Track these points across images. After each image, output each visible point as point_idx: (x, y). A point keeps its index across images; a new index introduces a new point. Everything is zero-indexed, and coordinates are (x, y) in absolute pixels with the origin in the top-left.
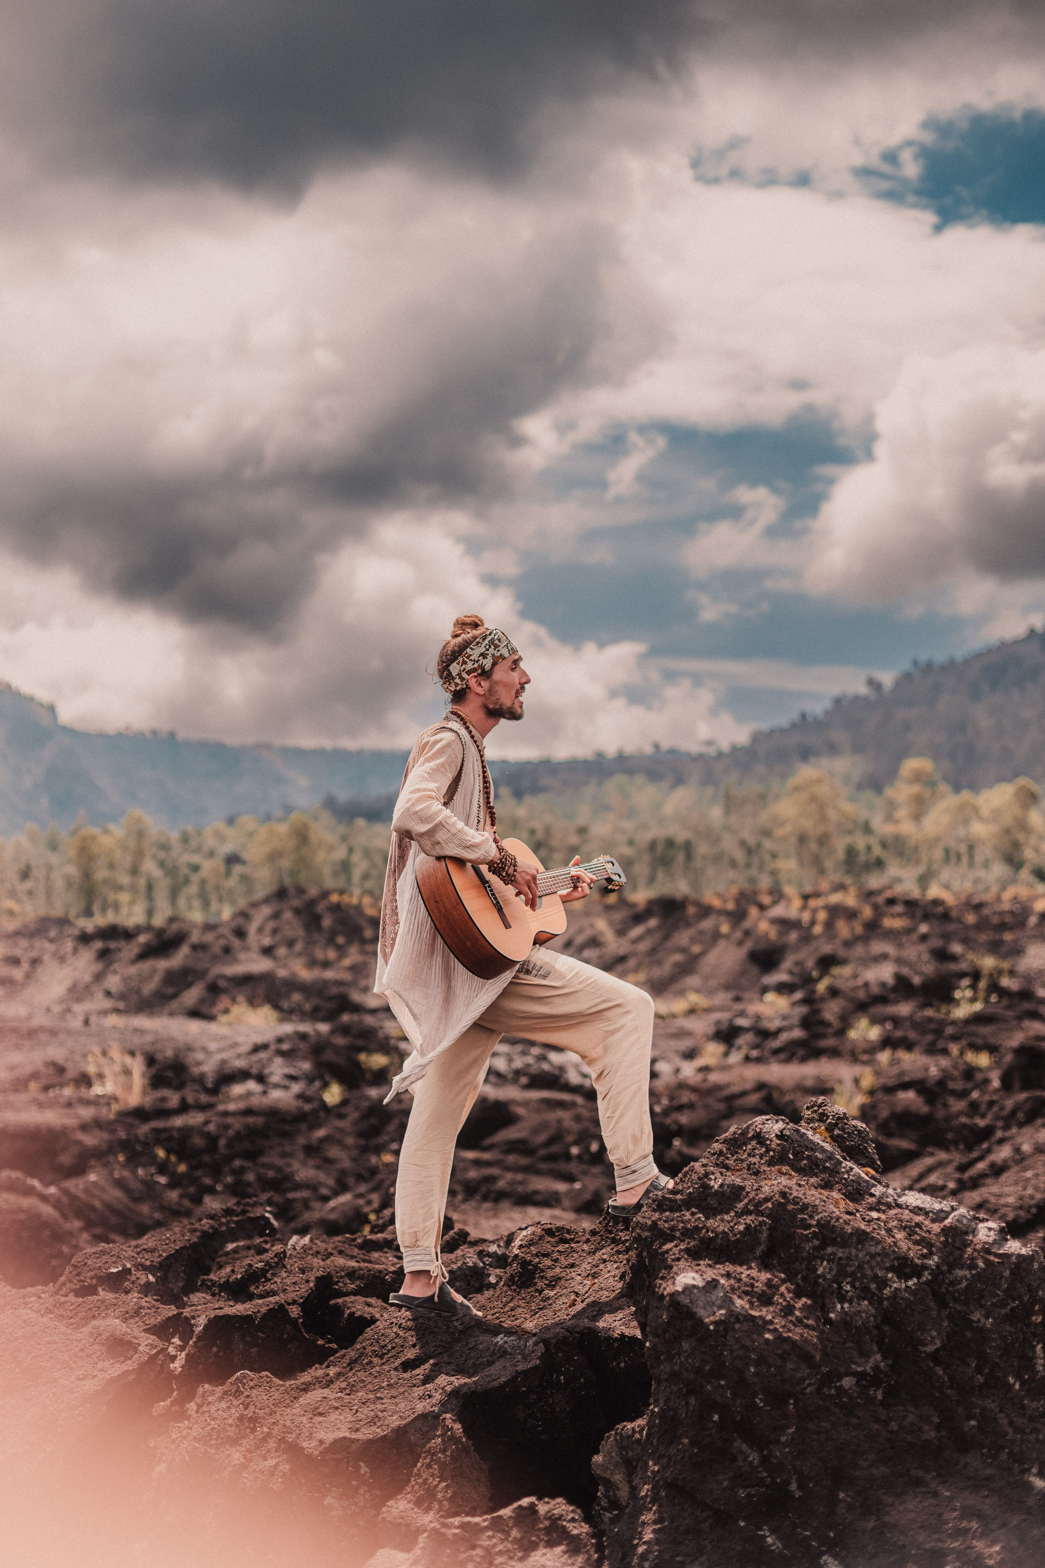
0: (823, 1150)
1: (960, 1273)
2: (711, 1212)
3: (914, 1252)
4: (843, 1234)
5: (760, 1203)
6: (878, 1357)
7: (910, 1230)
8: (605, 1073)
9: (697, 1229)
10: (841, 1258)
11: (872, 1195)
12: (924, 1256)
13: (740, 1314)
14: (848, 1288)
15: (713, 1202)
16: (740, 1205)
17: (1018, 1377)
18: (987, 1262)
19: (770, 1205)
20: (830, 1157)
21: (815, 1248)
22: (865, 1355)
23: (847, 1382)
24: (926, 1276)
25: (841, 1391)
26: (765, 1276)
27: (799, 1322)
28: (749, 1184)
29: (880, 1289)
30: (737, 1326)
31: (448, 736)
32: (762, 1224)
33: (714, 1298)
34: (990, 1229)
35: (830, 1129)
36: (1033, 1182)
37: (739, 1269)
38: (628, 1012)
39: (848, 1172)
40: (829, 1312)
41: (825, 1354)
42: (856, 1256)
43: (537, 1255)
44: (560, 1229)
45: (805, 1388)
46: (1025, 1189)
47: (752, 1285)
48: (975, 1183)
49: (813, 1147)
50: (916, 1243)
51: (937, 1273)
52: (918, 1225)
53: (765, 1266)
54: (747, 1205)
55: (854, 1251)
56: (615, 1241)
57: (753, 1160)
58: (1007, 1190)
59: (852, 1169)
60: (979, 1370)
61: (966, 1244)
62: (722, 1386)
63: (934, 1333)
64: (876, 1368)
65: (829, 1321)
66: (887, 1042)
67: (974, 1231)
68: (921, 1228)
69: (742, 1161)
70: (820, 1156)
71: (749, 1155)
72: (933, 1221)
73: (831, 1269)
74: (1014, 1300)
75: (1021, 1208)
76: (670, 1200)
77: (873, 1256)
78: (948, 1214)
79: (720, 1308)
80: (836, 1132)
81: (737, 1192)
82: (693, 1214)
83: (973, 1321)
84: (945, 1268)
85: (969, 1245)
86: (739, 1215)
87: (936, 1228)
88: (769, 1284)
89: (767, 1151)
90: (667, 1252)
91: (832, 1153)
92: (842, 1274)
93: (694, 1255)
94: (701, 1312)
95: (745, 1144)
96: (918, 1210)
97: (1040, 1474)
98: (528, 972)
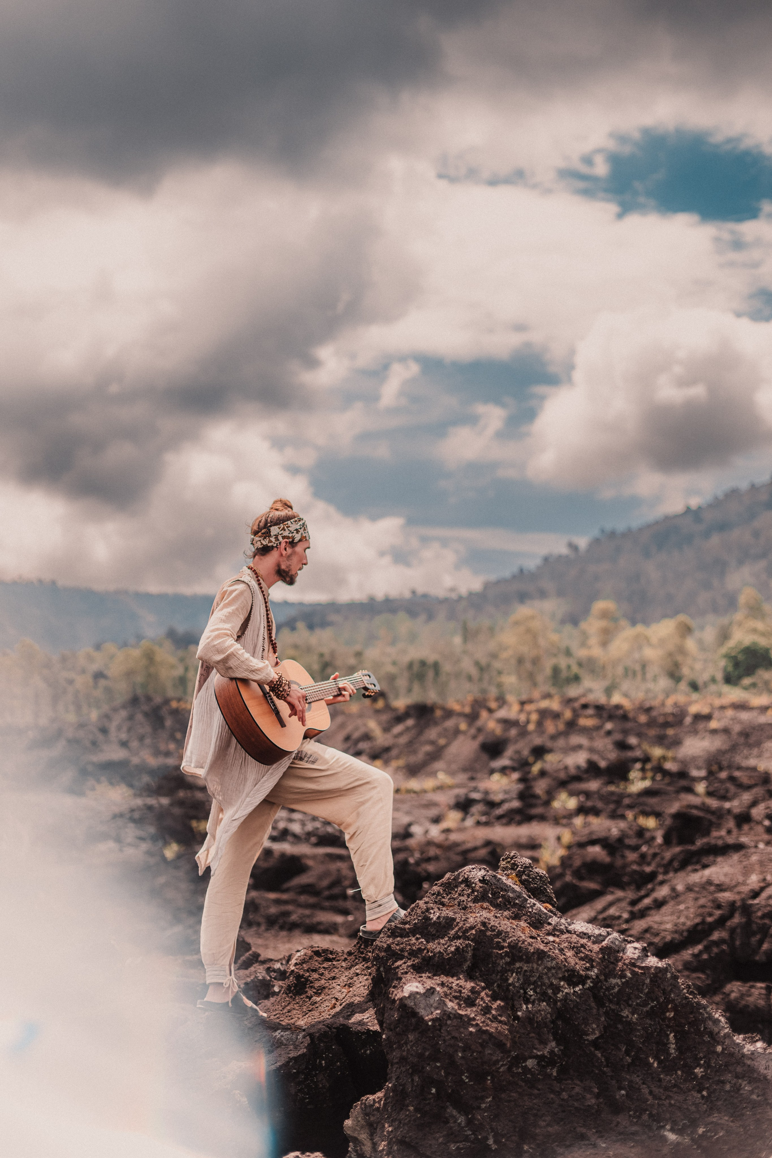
0: (514, 891)
1: (613, 981)
2: (430, 937)
3: (580, 966)
4: (527, 952)
5: (467, 931)
6: (553, 1044)
7: (577, 949)
8: (357, 834)
9: (420, 950)
10: (526, 971)
11: (550, 924)
12: (587, 969)
13: (451, 1013)
14: (532, 993)
15: (432, 930)
16: (452, 932)
17: (656, 1058)
18: (633, 973)
19: (474, 932)
20: (519, 896)
21: (507, 963)
22: (544, 1042)
23: (530, 1063)
24: (589, 984)
25: (526, 1069)
26: (470, 985)
27: (495, 1019)
28: (459, 916)
29: (555, 993)
30: (449, 1022)
31: (241, 587)
32: (467, 946)
33: (432, 1001)
34: (635, 948)
35: (519, 875)
36: (685, 913)
37: (451, 980)
38: (374, 788)
39: (532, 907)
40: (517, 1011)
41: (514, 1042)
42: (537, 969)
43: (308, 971)
44: (325, 951)
45: (499, 1068)
46: (679, 918)
47: (460, 992)
48: (642, 914)
49: (506, 888)
50: (581, 959)
51: (597, 981)
52: (583, 946)
53: (470, 977)
54: (457, 932)
55: (535, 966)
56: (365, 960)
57: (462, 898)
58: (666, 919)
59: (535, 904)
60: (627, 1053)
61: (618, 960)
62: (438, 1067)
63: (594, 1026)
64: (552, 1052)
65: (517, 1018)
66: (581, 810)
67: (624, 950)
68: (585, 948)
69: (454, 899)
70: (511, 895)
71: (460, 895)
72: (594, 943)
73: (518, 979)
74: (653, 1001)
75: (676, 932)
76: (401, 929)
77: (549, 969)
78: (606, 937)
79: (436, 1008)
80: (524, 877)
81: (450, 922)
82: (417, 939)
83: (623, 1017)
84: (602, 977)
85: (620, 960)
86: (451, 939)
88: (472, 990)
89: (473, 892)
90: (398, 967)
91: (520, 893)
92: (527, 982)
93: (418, 969)
94: (422, 1012)
95: (457, 887)
96: (583, 935)
97: (672, 1130)
98: (301, 759)
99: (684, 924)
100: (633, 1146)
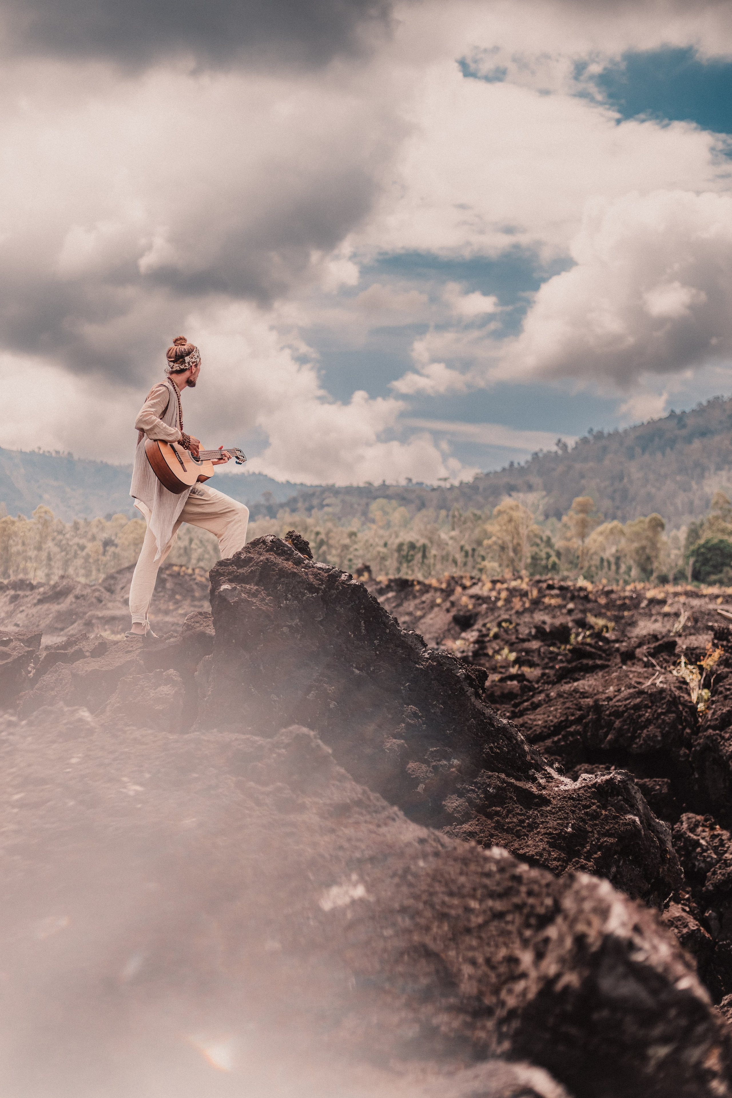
0: (287, 547)
1: (333, 591)
2: (241, 567)
3: (316, 583)
4: (287, 573)
5: (258, 563)
6: (298, 620)
7: (315, 575)
8: (224, 540)
9: (233, 572)
10: (287, 583)
11: (304, 563)
12: (320, 585)
13: (243, 599)
14: (290, 596)
15: (241, 563)
16: (251, 564)
17: (353, 633)
18: (343, 587)
19: (262, 563)
20: (290, 549)
21: (277, 579)
22: (293, 620)
23: (285, 629)
24: (320, 592)
25: (283, 633)
26: (255, 588)
27: (267, 604)
28: (257, 556)
29: (302, 597)
30: (242, 604)
32: (256, 569)
33: (234, 594)
35: (293, 540)
37: (247, 585)
38: (237, 513)
39: (296, 555)
40: (280, 604)
41: (276, 617)
42: (292, 582)
45: (268, 629)
47: (250, 590)
49: (285, 545)
50: (317, 580)
51: (324, 591)
52: (319, 574)
53: (257, 584)
54: (253, 564)
55: (291, 580)
57: (260, 550)
58: (538, 717)
59: (297, 554)
60: (338, 628)
61: (336, 581)
62: (236, 628)
63: (320, 613)
64: (297, 624)
65: (281, 607)
67: (340, 577)
68: (320, 575)
69: (256, 550)
70: (286, 549)
71: (259, 549)
72: (325, 573)
73: (283, 588)
74: (352, 602)
76: (225, 562)
77: (299, 582)
78: (331, 570)
79: (236, 597)
80: (295, 541)
81: (251, 559)
82: (233, 566)
83: (337, 610)
84: (327, 590)
85: (337, 581)
86: (250, 567)
87: (326, 575)
88: (257, 590)
89: (266, 547)
90: (220, 580)
91: (291, 548)
92: (288, 591)
93: (230, 581)
94: (229, 599)
95: (258, 545)
96: (320, 569)
97: (357, 668)
98: (194, 493)
99: (552, 721)
100: (333, 671)
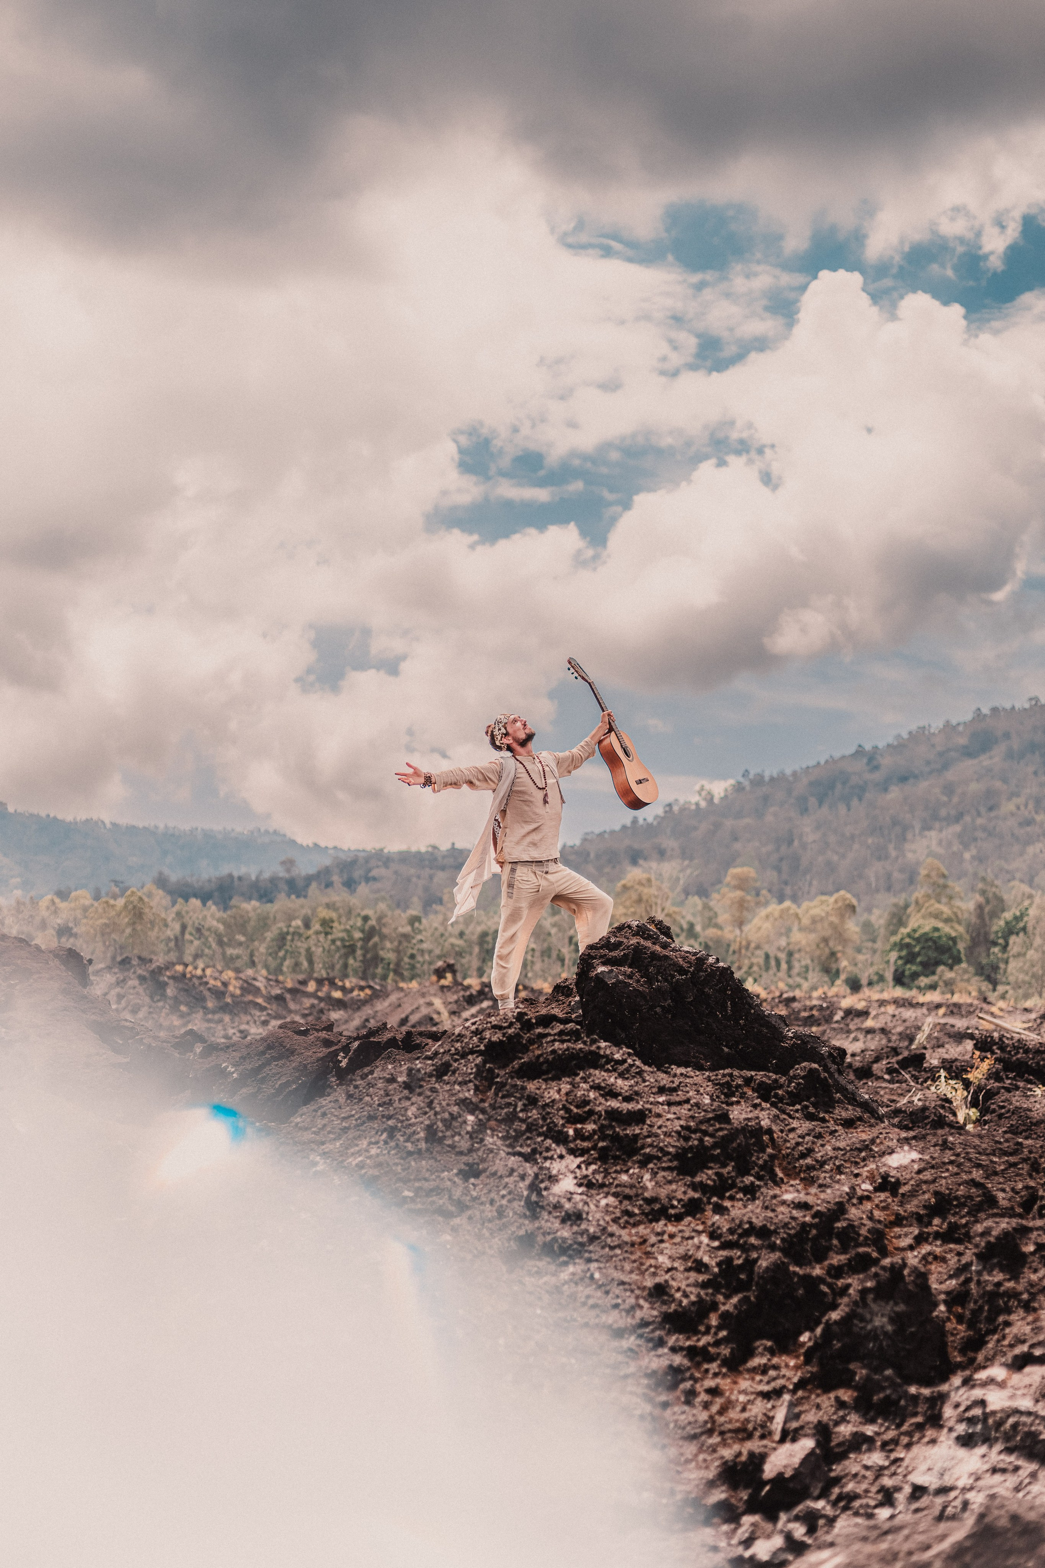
0: (653, 931)
1: (702, 974)
2: (611, 951)
3: (685, 965)
4: (659, 956)
5: (629, 946)
6: (670, 1002)
7: (684, 958)
9: (605, 955)
10: (658, 965)
11: (671, 947)
12: (688, 967)
13: (621, 982)
14: (661, 976)
15: (610, 947)
16: (622, 947)
17: (721, 1013)
18: (712, 970)
19: (632, 947)
20: (656, 934)
21: (649, 962)
22: (666, 1000)
23: (658, 1010)
24: (689, 976)
25: (656, 1013)
26: (630, 970)
27: (642, 985)
28: (625, 941)
29: (672, 979)
30: (620, 985)
32: (628, 953)
33: (611, 975)
35: (656, 925)
37: (621, 968)
39: (661, 939)
40: (653, 984)
41: (651, 998)
45: (643, 1009)
47: (625, 973)
49: (650, 930)
50: (686, 963)
51: (693, 974)
53: (630, 967)
55: (663, 964)
56: (557, 1001)
59: (662, 937)
60: (706, 1009)
61: (704, 964)
63: (691, 995)
64: (669, 1005)
65: (653, 987)
67: (707, 959)
68: (687, 958)
69: (623, 935)
70: (651, 933)
71: (626, 933)
72: (692, 956)
73: (655, 968)
74: (719, 983)
77: (670, 965)
78: (699, 953)
79: (613, 979)
80: (658, 926)
81: (620, 943)
82: (603, 950)
83: (705, 991)
84: (696, 972)
86: (621, 951)
87: (694, 958)
88: (632, 973)
89: (633, 932)
90: (594, 963)
92: (658, 973)
93: (604, 964)
94: (606, 980)
95: (624, 929)
96: (687, 952)
97: (726, 1046)
